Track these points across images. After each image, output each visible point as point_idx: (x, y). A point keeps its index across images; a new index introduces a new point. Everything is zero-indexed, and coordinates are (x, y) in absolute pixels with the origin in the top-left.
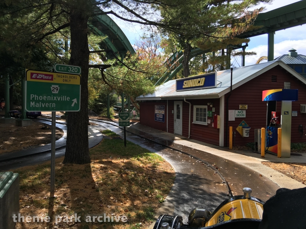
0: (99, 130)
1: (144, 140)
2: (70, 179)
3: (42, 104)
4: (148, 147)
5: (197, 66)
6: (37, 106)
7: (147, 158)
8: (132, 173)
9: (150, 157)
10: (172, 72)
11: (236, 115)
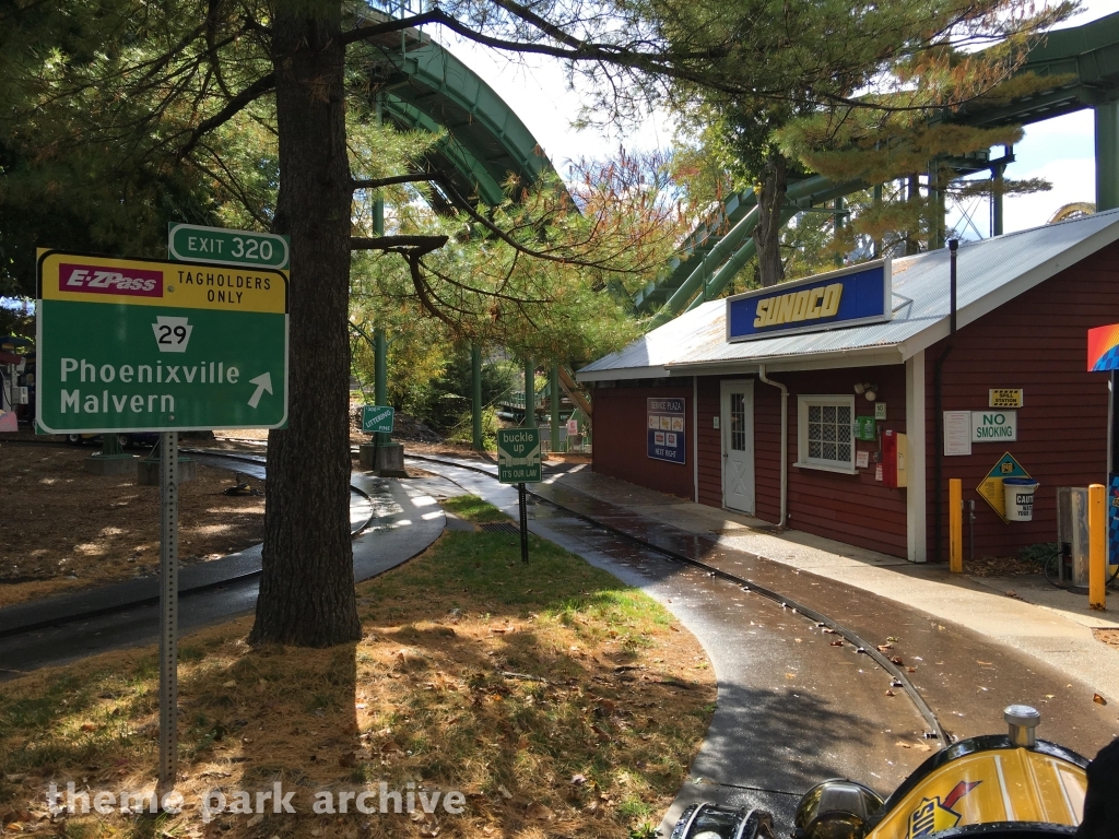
0: (433, 496)
1: (603, 535)
2: (258, 716)
3: (114, 397)
4: (615, 562)
5: (814, 247)
6: (91, 407)
7: (603, 614)
8: (530, 685)
9: (617, 610)
10: (717, 273)
11: (975, 433)
